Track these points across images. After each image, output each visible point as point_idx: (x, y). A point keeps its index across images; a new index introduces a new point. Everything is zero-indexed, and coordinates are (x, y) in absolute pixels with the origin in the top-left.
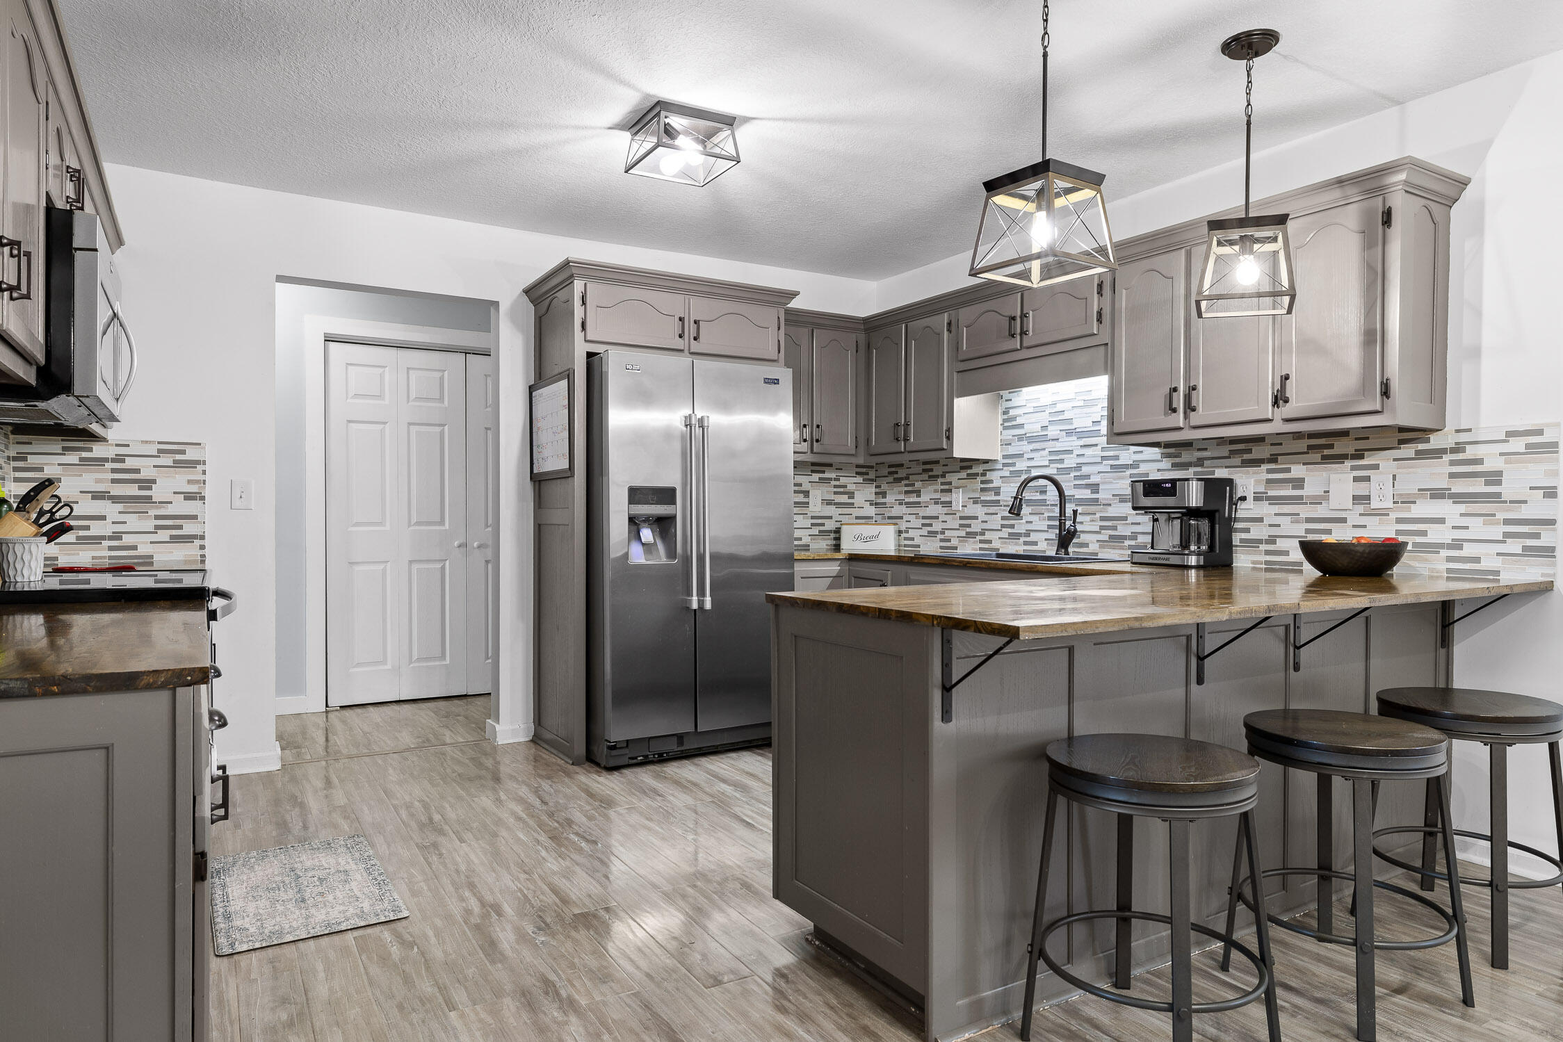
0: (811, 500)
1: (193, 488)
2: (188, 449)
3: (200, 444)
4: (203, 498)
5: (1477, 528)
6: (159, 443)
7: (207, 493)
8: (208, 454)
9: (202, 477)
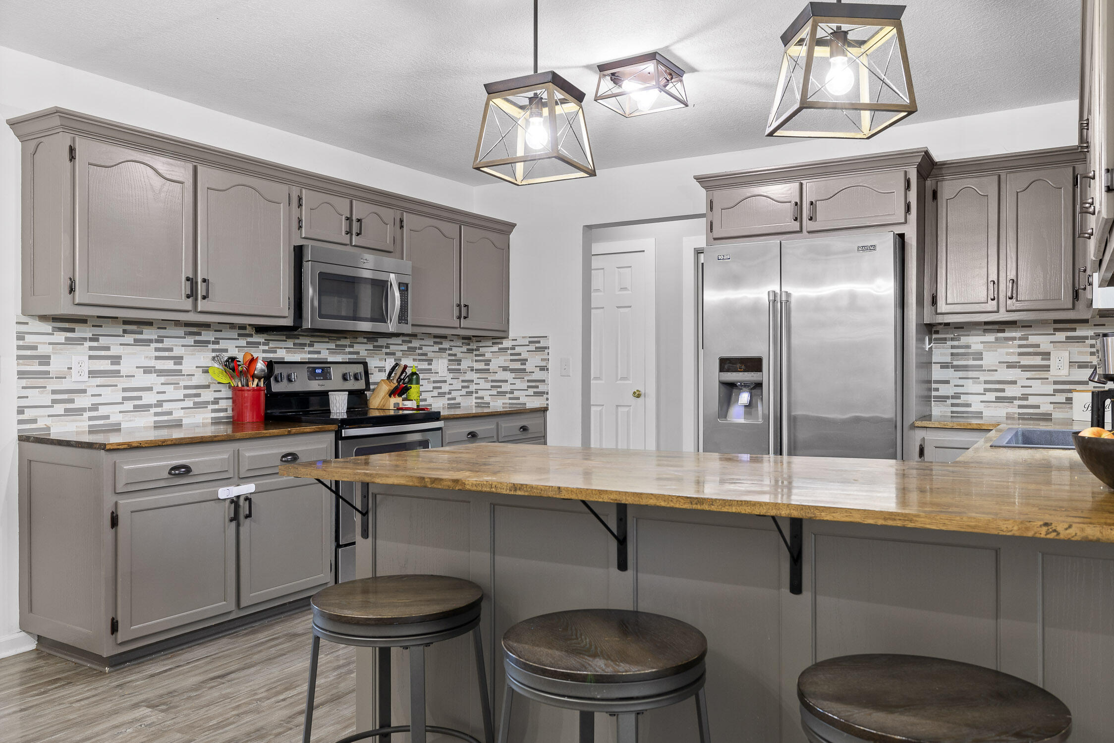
0: (1053, 362)
1: (543, 364)
2: (542, 340)
3: (546, 337)
4: (548, 369)
6: (529, 337)
7: (549, 367)
8: (550, 343)
9: (546, 357)
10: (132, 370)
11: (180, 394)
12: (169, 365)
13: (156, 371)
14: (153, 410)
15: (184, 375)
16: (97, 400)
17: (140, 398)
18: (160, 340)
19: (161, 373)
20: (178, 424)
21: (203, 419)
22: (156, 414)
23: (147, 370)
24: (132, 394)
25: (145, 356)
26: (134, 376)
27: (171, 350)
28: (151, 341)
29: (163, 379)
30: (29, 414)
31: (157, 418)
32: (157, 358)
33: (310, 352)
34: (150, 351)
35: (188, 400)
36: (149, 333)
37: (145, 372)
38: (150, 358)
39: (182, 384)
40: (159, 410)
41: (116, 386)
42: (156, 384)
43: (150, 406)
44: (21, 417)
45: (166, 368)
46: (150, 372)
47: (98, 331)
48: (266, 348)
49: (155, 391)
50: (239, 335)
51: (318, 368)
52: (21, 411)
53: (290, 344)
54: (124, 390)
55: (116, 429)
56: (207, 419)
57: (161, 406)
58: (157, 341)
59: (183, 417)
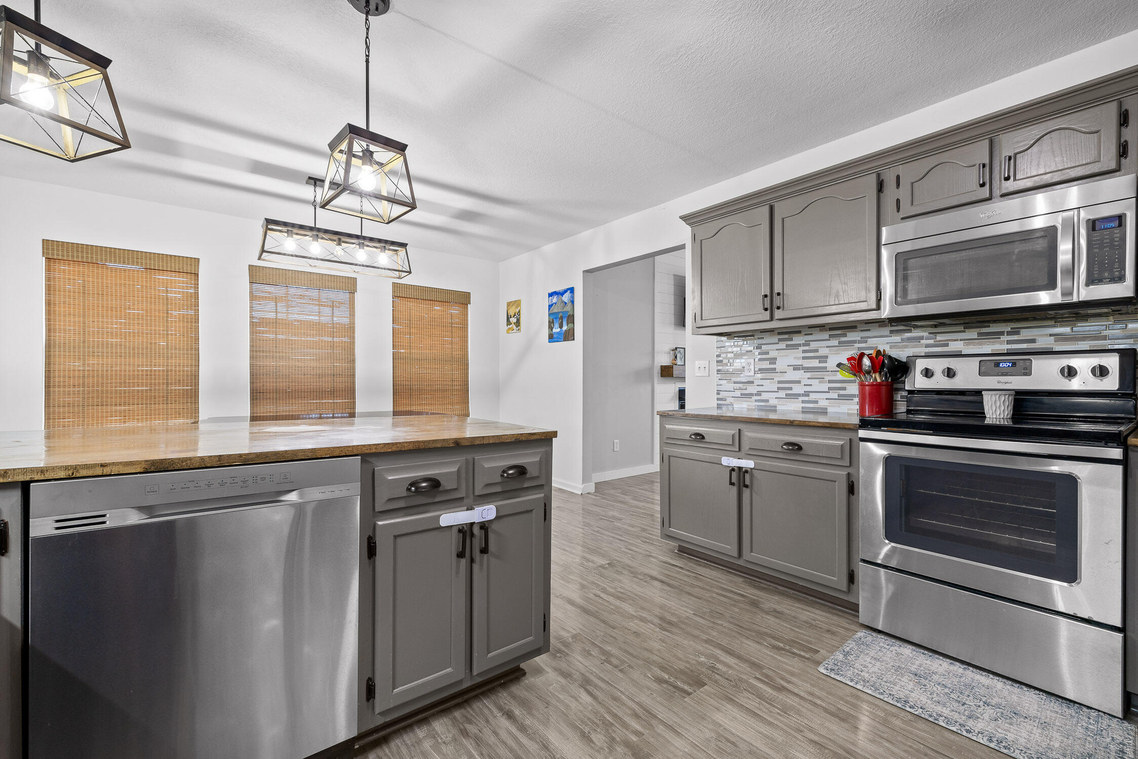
10: (785, 368)
11: (825, 387)
12: (815, 363)
13: (803, 368)
14: (801, 398)
15: (829, 371)
16: (760, 389)
17: (791, 389)
18: (807, 344)
19: (807, 369)
20: (824, 412)
21: (848, 410)
22: (803, 402)
23: (796, 368)
24: (785, 386)
25: (793, 357)
26: (786, 372)
27: (817, 351)
28: (799, 345)
29: (809, 375)
30: (722, 395)
31: (804, 405)
32: (804, 358)
33: (1009, 342)
34: (799, 353)
35: (833, 392)
36: (798, 340)
37: (794, 369)
38: (799, 358)
39: (827, 378)
40: (806, 398)
41: (773, 379)
42: (804, 378)
43: (799, 395)
44: (719, 396)
45: (811, 365)
46: (798, 369)
47: (761, 341)
48: (931, 342)
49: (803, 384)
50: (892, 332)
51: (1005, 361)
52: (718, 394)
53: (972, 334)
54: (779, 382)
55: (774, 409)
56: (852, 410)
57: (808, 396)
58: (804, 345)
59: (827, 406)
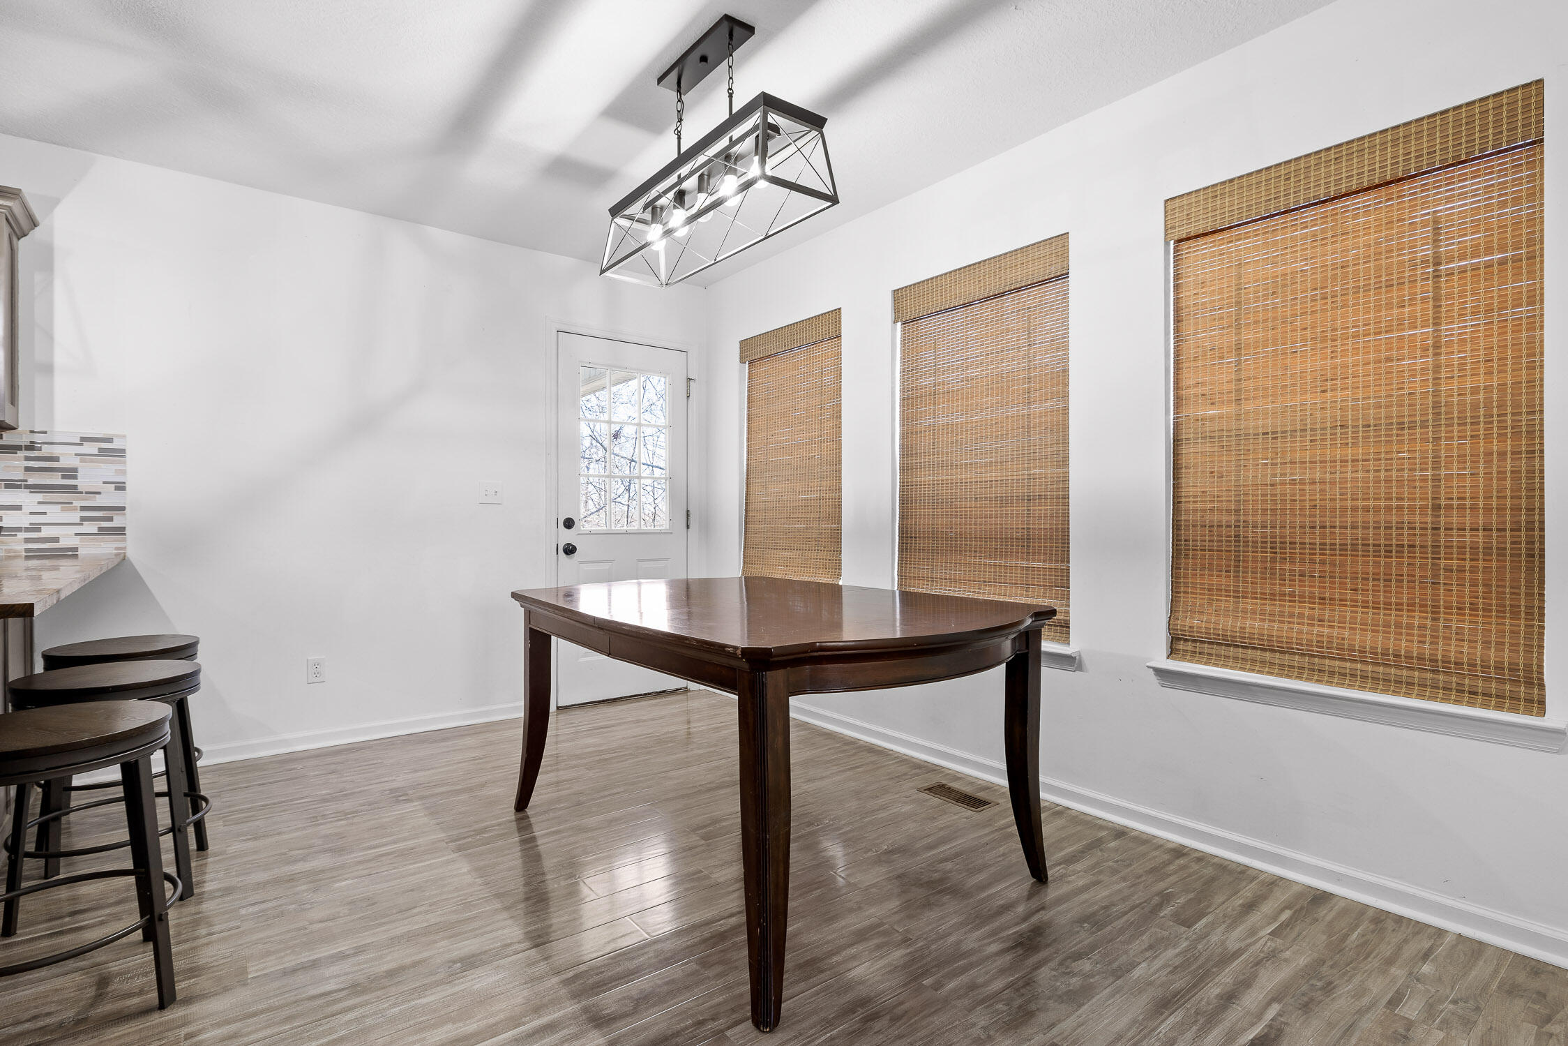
5: (55, 513)
